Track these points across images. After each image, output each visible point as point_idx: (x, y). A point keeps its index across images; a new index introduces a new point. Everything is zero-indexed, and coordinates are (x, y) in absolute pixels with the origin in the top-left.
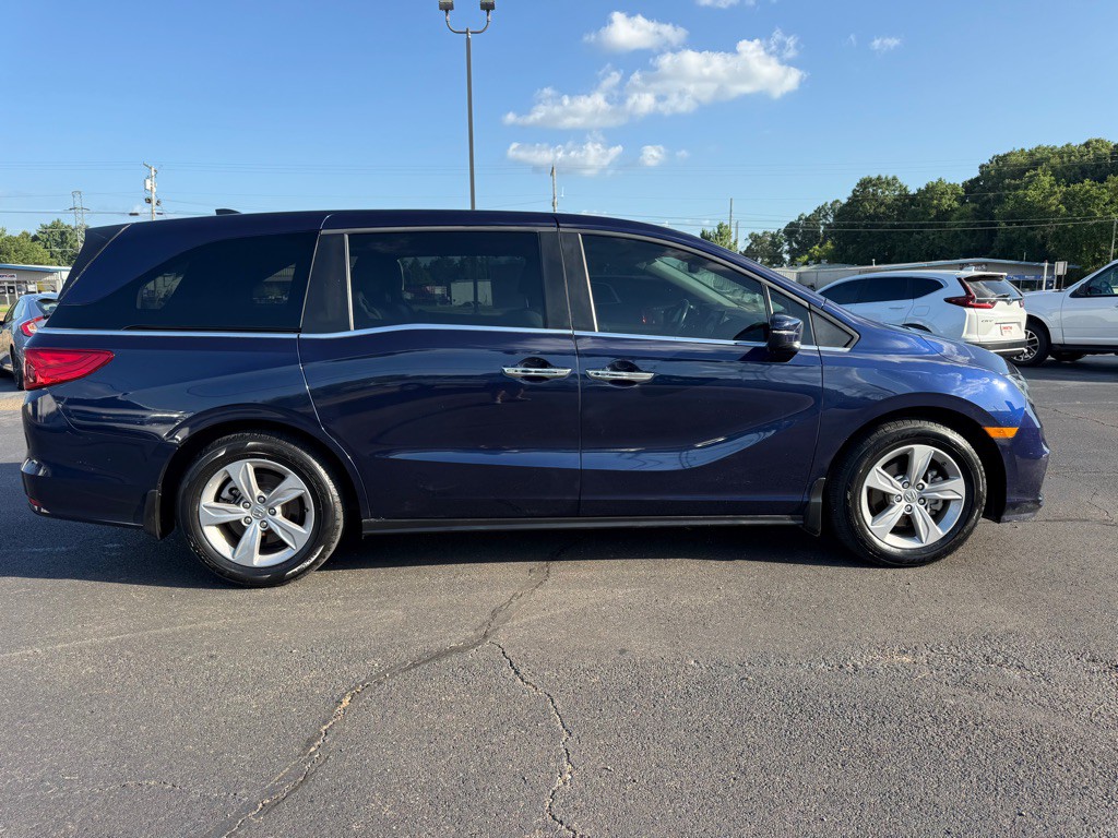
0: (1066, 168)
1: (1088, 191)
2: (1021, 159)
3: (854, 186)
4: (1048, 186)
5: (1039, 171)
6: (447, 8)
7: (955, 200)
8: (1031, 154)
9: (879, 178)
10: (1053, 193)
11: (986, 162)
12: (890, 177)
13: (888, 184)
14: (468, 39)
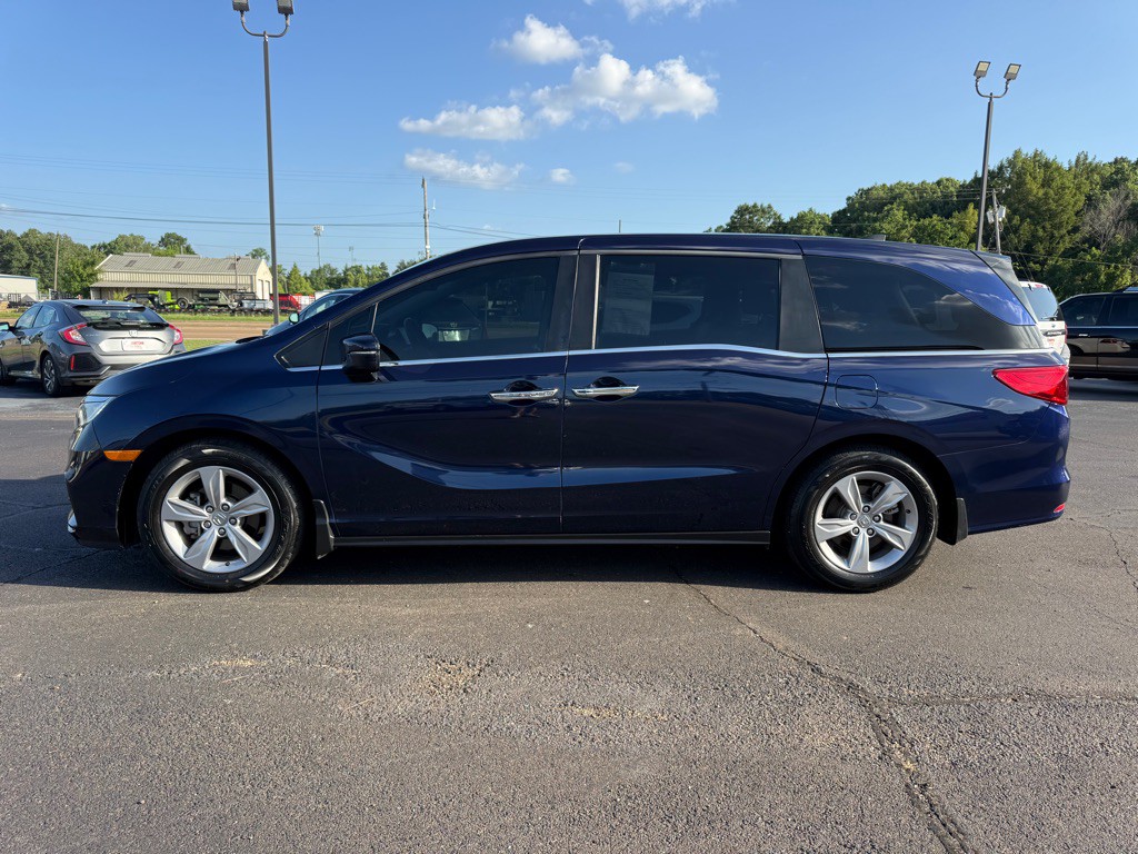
0: (918, 204)
1: (934, 226)
2: (881, 193)
3: (732, 213)
4: (901, 220)
5: (895, 206)
6: (242, 9)
7: (823, 229)
8: (891, 189)
9: (755, 206)
10: (904, 227)
11: (852, 194)
12: (765, 205)
13: (763, 211)
14: (265, 43)
